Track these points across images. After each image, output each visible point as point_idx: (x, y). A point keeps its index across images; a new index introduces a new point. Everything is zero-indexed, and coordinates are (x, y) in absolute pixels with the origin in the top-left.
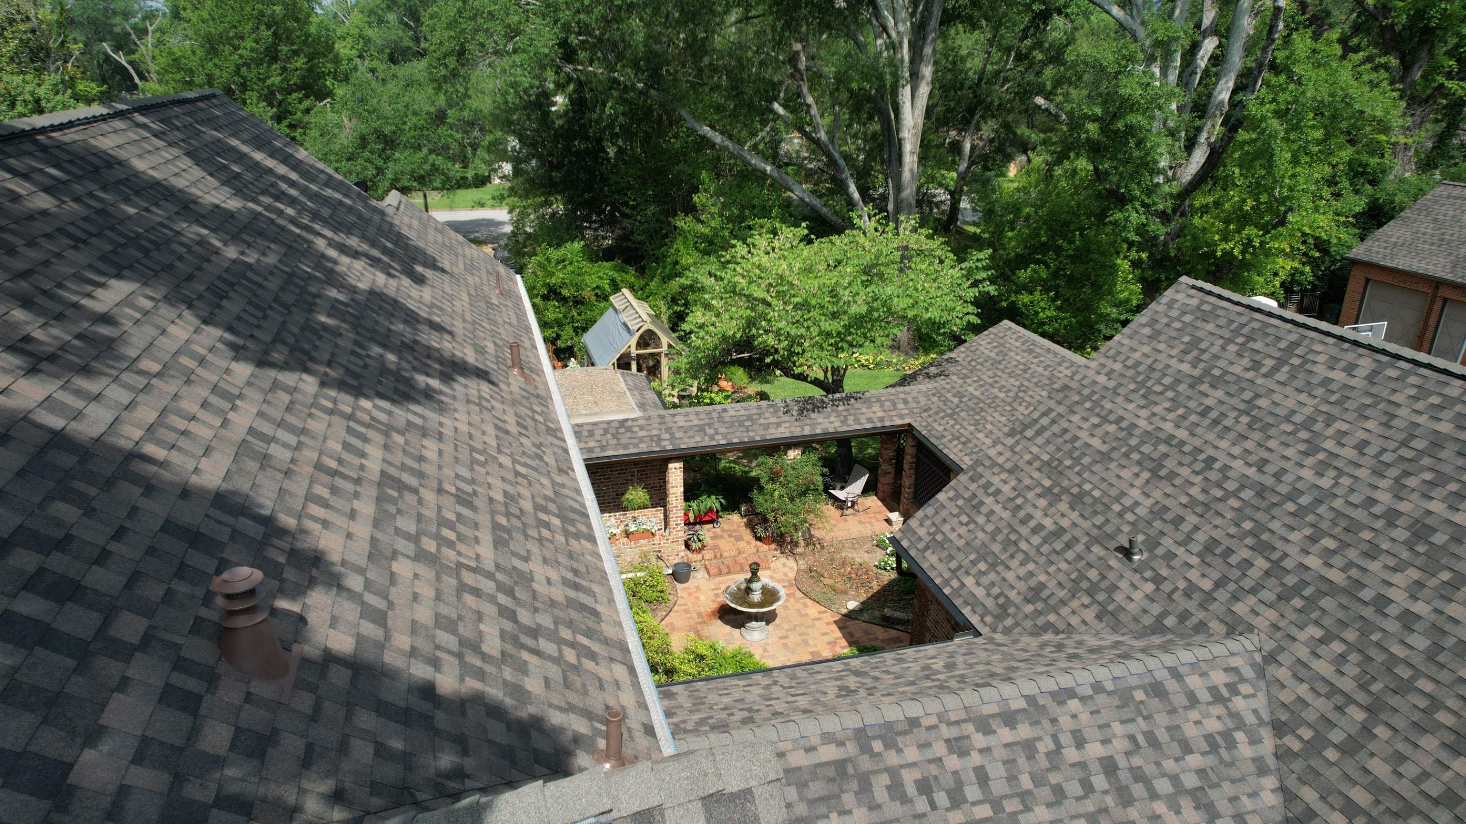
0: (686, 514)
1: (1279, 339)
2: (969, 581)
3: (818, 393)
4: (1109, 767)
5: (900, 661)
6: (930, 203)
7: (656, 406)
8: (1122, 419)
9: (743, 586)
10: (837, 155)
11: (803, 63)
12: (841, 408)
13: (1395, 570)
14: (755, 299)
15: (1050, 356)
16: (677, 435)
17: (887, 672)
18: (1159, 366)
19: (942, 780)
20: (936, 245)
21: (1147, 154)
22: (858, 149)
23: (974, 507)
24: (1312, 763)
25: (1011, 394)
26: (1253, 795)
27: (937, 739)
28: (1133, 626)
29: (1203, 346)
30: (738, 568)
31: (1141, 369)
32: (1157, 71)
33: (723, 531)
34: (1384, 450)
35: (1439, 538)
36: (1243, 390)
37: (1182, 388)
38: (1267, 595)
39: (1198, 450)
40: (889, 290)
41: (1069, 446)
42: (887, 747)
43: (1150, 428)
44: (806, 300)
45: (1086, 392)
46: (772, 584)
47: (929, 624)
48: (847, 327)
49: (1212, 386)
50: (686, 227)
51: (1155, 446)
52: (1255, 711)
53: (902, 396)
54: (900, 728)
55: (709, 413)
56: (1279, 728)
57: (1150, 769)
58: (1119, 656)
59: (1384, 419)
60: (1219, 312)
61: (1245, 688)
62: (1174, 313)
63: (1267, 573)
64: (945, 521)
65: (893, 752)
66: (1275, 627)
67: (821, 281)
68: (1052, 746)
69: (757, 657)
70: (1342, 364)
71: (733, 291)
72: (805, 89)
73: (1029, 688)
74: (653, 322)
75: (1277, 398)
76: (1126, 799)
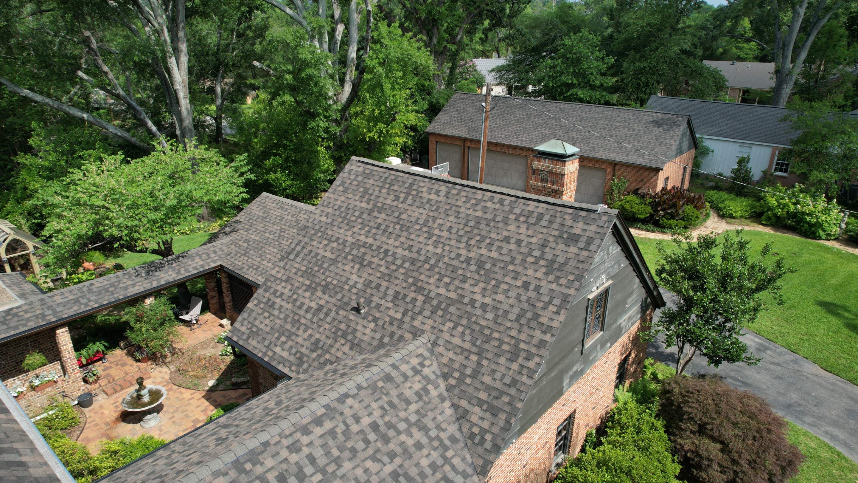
0: (79, 360)
1: (404, 183)
2: (278, 350)
3: (157, 258)
4: (375, 426)
5: (249, 409)
6: (203, 127)
7: (34, 293)
8: (338, 239)
9: (135, 395)
10: (134, 104)
11: (94, 45)
12: (174, 265)
13: (474, 285)
14: (97, 206)
15: (293, 209)
16: (58, 310)
17: (243, 420)
18: (351, 207)
19: (291, 471)
20: (212, 154)
21: (321, 90)
22: (149, 97)
23: (270, 306)
24: (462, 388)
25: (277, 235)
26: (442, 413)
27: (281, 449)
28: (369, 348)
29: (370, 192)
30: (129, 384)
31: (343, 209)
32: (317, 44)
33: (111, 363)
34: (459, 229)
35: (488, 266)
36: (394, 212)
37: (365, 216)
38: (427, 313)
39: (379, 247)
40: (189, 187)
41: (315, 259)
42: (254, 465)
43: (354, 241)
44: (134, 202)
45: (317, 227)
46: (154, 387)
47: (260, 381)
48: (166, 215)
49: (379, 212)
50: (27, 163)
51: (358, 249)
52: (434, 372)
53: (212, 249)
54: (259, 450)
55: (80, 289)
56: (445, 376)
57: (394, 420)
58: (366, 367)
59: (456, 214)
60: (374, 173)
61: (427, 363)
62: (352, 177)
63: (424, 302)
64: (255, 319)
65: (258, 466)
66: (433, 328)
67: (142, 188)
68: (344, 428)
69: (156, 437)
70: (434, 191)
71: (78, 203)
72: (100, 61)
73: (324, 401)
74: (16, 233)
75: (410, 213)
76: (386, 440)
